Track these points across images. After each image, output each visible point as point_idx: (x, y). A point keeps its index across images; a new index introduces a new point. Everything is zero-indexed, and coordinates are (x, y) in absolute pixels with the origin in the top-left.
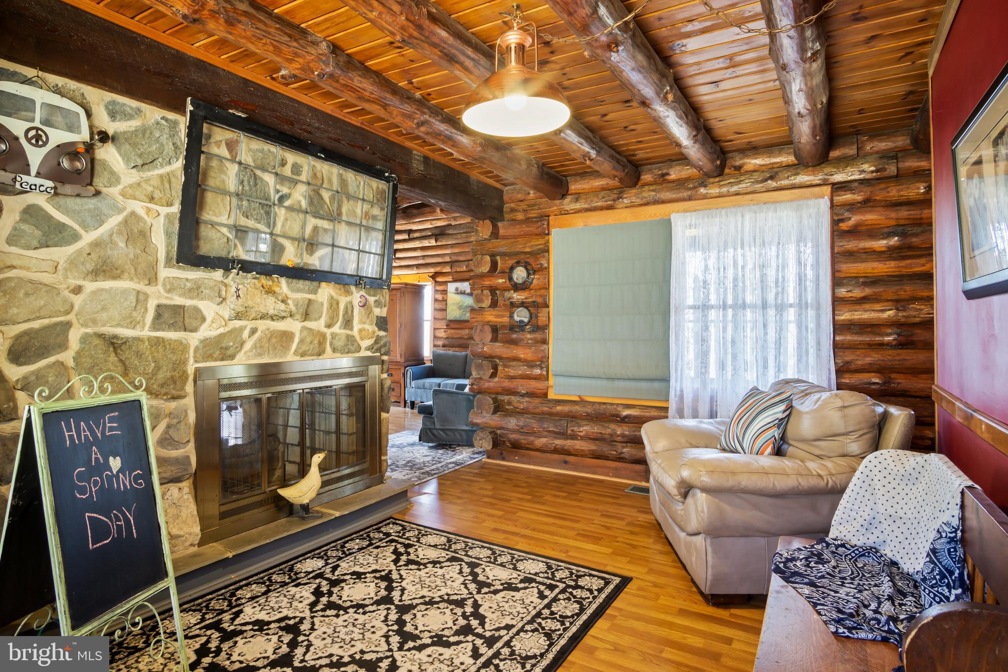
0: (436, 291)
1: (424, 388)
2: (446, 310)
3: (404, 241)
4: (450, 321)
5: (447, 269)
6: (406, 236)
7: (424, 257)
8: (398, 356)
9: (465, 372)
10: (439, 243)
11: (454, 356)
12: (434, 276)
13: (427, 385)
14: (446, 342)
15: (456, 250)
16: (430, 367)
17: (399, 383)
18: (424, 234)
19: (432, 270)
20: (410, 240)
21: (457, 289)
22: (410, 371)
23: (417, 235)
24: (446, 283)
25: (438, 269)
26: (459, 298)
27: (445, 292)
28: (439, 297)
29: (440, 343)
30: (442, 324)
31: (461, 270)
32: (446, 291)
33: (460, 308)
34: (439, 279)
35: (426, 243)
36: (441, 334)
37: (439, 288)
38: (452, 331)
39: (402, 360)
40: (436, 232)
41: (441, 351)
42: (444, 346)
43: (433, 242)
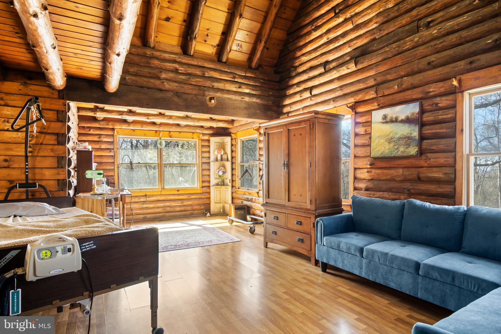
0: (357, 123)
1: (338, 248)
2: (369, 145)
3: (320, 75)
4: (375, 158)
5: (371, 95)
6: (322, 70)
7: (341, 87)
8: (308, 202)
9: (400, 229)
10: (360, 66)
11: (384, 206)
12: (353, 107)
13: (343, 246)
14: (370, 185)
15: (382, 69)
16: (349, 217)
17: (309, 234)
18: (341, 61)
19: (351, 100)
20: (326, 72)
21: (385, 117)
22: (321, 222)
23: (334, 64)
24: (369, 112)
25: (359, 97)
26: (388, 128)
27: (369, 123)
28: (361, 130)
29: (362, 185)
30: (365, 163)
31: (392, 91)
32: (371, 122)
33: (390, 141)
34: (360, 109)
35: (344, 71)
36: (363, 174)
37: (360, 120)
38: (379, 171)
39: (313, 207)
40: (357, 53)
41: (363, 196)
42: (367, 189)
43: (352, 67)
